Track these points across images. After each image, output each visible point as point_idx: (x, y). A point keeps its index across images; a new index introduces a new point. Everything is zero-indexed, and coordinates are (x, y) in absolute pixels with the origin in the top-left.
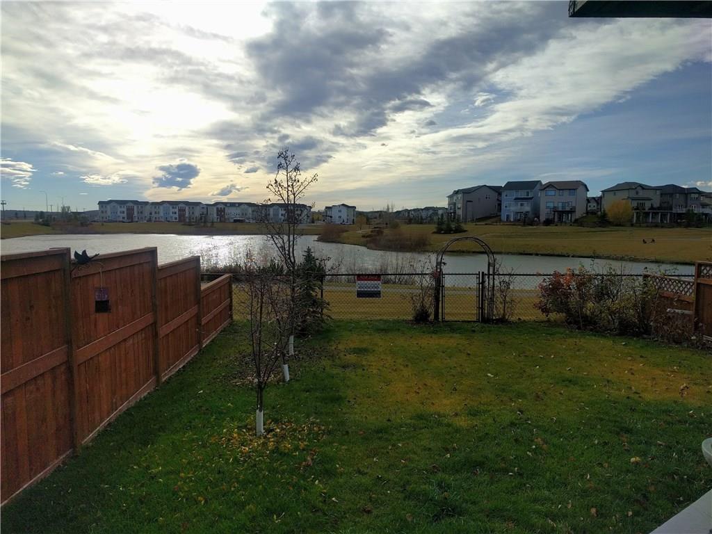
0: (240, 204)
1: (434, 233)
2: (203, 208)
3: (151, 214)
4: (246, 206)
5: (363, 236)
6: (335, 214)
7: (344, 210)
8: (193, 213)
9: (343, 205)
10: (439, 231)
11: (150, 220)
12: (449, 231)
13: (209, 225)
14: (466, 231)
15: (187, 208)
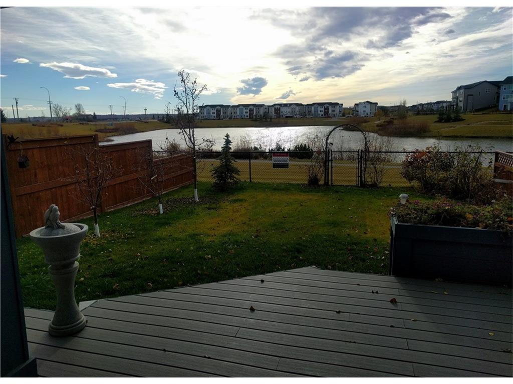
0: (291, 104)
1: (435, 122)
2: (266, 108)
3: (231, 114)
4: (295, 106)
5: (378, 126)
6: (361, 109)
7: (368, 106)
8: (259, 112)
9: (367, 102)
10: (440, 120)
11: (231, 118)
12: (448, 120)
13: (269, 120)
14: (465, 120)
15: (255, 109)
